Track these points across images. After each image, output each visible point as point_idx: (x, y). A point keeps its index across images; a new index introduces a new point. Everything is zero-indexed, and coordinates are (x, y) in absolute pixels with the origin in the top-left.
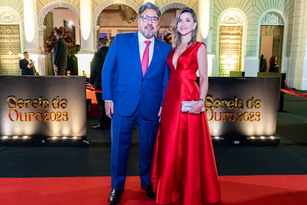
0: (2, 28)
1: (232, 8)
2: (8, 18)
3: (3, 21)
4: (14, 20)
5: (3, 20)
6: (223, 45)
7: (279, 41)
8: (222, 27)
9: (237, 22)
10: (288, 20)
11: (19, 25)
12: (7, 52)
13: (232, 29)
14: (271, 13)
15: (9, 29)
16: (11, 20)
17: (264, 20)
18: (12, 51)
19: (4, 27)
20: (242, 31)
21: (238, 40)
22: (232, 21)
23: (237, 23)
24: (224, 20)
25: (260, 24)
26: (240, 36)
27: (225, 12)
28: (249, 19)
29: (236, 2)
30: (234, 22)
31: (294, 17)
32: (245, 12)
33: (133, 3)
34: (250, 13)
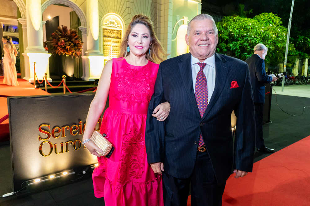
1: (113, 12)
6: (106, 46)
8: (104, 29)
9: (116, 26)
13: (113, 32)
20: (120, 35)
21: (118, 43)
22: (112, 25)
23: (117, 27)
24: (106, 23)
26: (119, 40)
27: (107, 16)
28: (126, 25)
29: (115, 8)
30: (114, 26)
31: (157, 28)
32: (123, 19)
34: (127, 20)
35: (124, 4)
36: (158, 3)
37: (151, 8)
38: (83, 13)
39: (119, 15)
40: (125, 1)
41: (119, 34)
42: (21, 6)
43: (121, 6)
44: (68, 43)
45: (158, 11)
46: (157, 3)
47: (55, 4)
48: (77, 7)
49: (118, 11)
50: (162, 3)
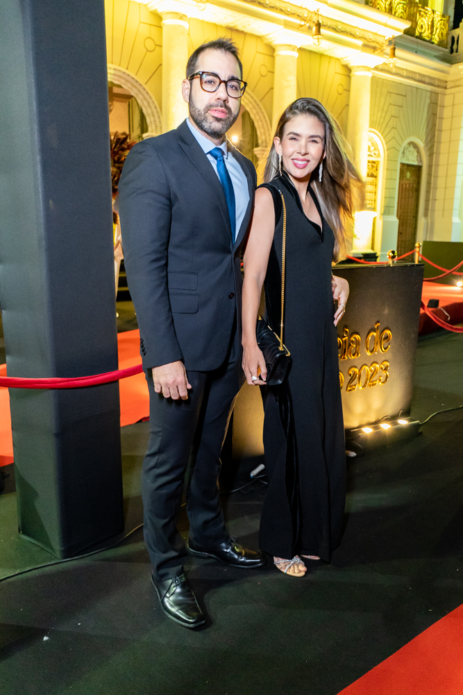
10: (427, 158)
14: (410, 144)
17: (403, 155)
20: (377, 170)
21: (373, 186)
23: (374, 155)
25: (399, 161)
26: (374, 179)
28: (389, 151)
30: (371, 154)
31: (435, 155)
32: (384, 138)
33: (252, 97)
34: (390, 140)
35: (387, 110)
36: (439, 104)
37: (428, 114)
39: (380, 131)
40: (390, 104)
41: (375, 169)
42: (263, 125)
43: (383, 115)
45: (438, 120)
46: (437, 104)
49: (379, 124)
50: (445, 105)
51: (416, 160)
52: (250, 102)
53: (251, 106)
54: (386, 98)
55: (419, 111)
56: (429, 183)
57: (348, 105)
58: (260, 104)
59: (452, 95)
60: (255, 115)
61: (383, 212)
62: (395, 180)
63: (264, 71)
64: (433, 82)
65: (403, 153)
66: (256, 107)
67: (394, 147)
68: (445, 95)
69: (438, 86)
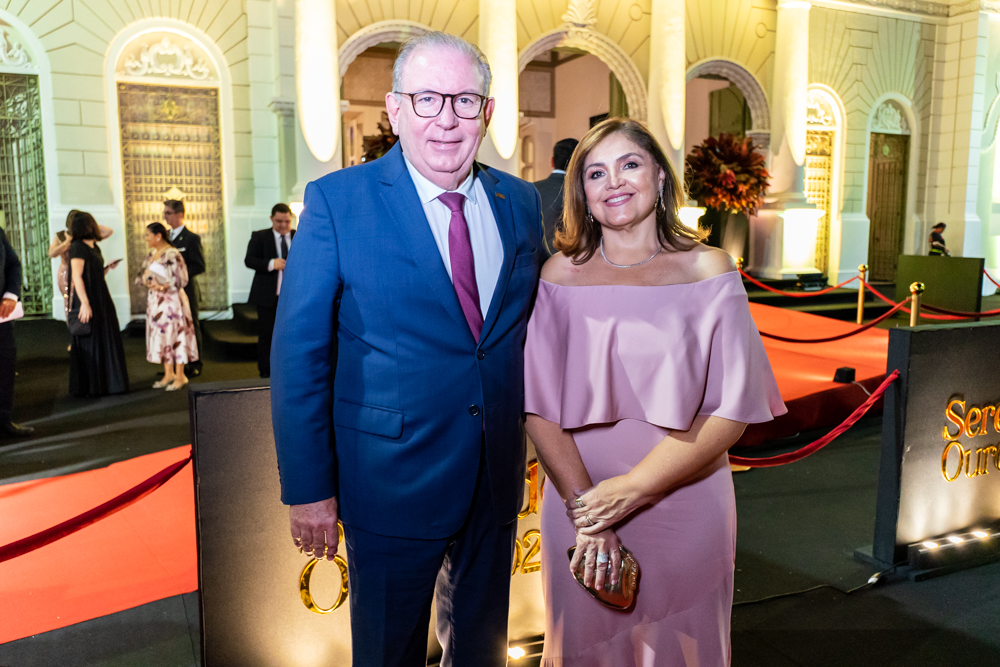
0: (144, 96)
2: (172, 60)
3: (150, 71)
4: (196, 72)
5: (150, 66)
7: (900, 173)
9: (822, 121)
10: (920, 122)
11: (216, 91)
12: (162, 191)
13: (812, 138)
14: (887, 102)
15: (173, 103)
16: (184, 68)
17: (875, 120)
18: (184, 186)
19: (153, 94)
20: (830, 145)
21: (822, 169)
22: (812, 118)
23: (824, 123)
25: (869, 130)
26: (826, 158)
28: (850, 116)
29: (825, 69)
30: (816, 120)
31: (931, 117)
32: (842, 97)
33: (617, 51)
34: (852, 100)
35: (846, 55)
36: (936, 41)
37: (916, 57)
38: (763, 94)
39: (833, 87)
40: (851, 46)
41: (827, 143)
42: (635, 89)
43: (839, 63)
44: (743, 177)
45: (935, 64)
46: (933, 41)
47: (701, 76)
48: (750, 79)
49: (832, 77)
50: (948, 40)
51: (898, 126)
52: (615, 58)
53: (616, 63)
54: (843, 38)
55: (902, 54)
56: (923, 161)
57: (773, 52)
58: (629, 59)
59: (959, 26)
60: (622, 75)
61: (841, 208)
62: (863, 158)
63: (636, 13)
64: (924, 8)
65: (876, 117)
66: (624, 63)
67: (858, 110)
68: (947, 25)
69: (934, 14)
